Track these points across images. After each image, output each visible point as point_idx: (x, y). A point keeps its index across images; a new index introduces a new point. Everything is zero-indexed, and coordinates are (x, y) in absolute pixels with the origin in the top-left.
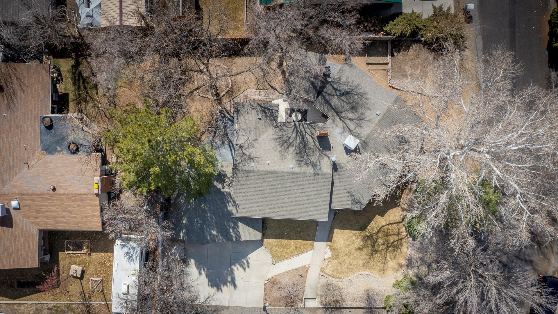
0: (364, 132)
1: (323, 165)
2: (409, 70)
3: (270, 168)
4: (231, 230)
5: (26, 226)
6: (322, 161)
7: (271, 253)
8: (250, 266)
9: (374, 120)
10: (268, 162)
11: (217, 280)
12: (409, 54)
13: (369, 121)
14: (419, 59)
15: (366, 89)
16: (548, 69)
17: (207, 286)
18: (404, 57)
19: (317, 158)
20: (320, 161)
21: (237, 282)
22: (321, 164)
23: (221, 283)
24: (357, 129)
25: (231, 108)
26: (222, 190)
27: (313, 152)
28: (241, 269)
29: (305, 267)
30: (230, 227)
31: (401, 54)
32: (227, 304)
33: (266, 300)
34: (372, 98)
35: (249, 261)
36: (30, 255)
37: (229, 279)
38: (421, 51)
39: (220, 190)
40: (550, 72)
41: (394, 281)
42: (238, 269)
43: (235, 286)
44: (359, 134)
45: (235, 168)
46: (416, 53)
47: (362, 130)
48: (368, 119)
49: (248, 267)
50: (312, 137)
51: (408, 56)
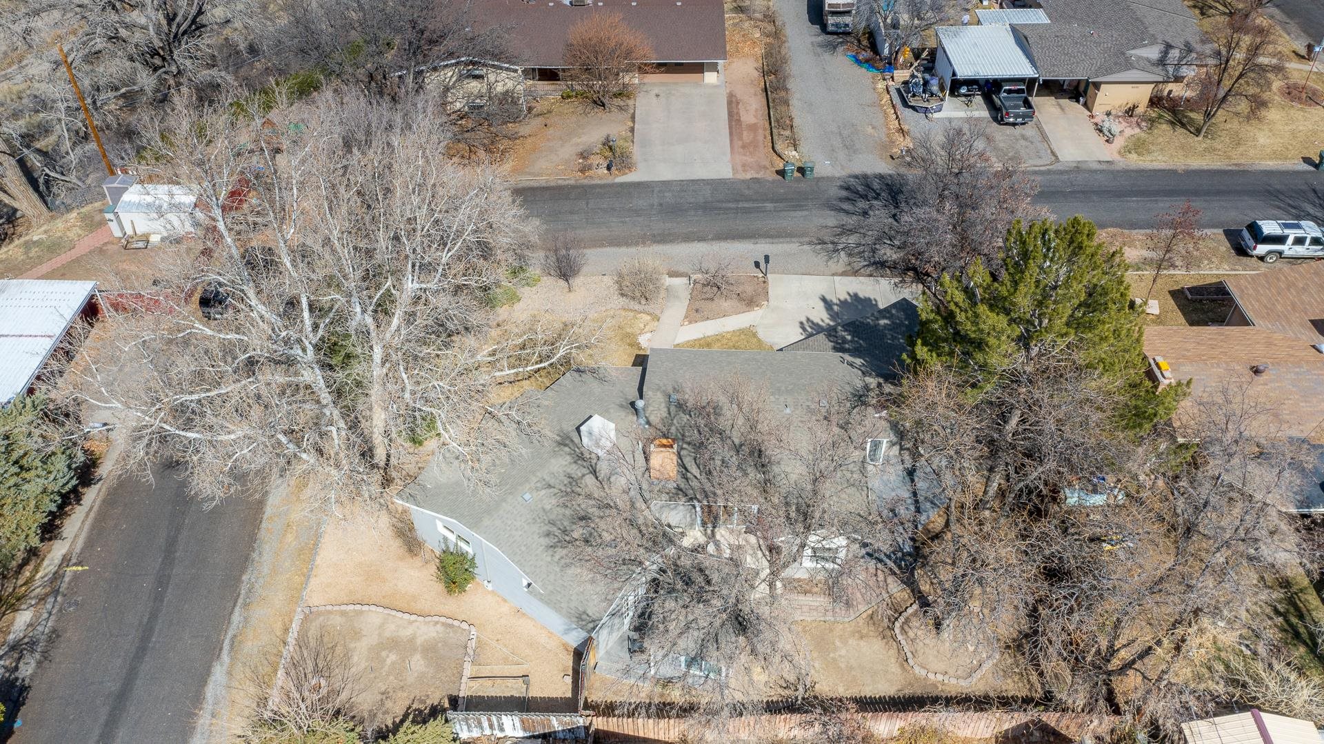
0: (564, 463)
1: (663, 405)
2: (418, 663)
3: (782, 399)
4: (849, 338)
5: (1283, 326)
6: (665, 415)
7: (759, 340)
8: (798, 325)
9: (539, 485)
10: (788, 411)
11: (860, 307)
12: (407, 703)
13: (550, 486)
14: (383, 689)
15: (549, 559)
16: (35, 684)
17: (878, 299)
18: (424, 693)
19: (675, 421)
20: (669, 413)
21: (822, 304)
22: (666, 409)
23: (852, 303)
24: (580, 475)
25: (886, 581)
26: (881, 380)
27: (683, 435)
28: (817, 320)
29: (690, 322)
30: (851, 341)
31: (429, 702)
32: (837, 278)
33: (764, 282)
34: (536, 537)
35: (801, 331)
36: (1251, 292)
37: (836, 308)
38: (370, 711)
39: (886, 380)
40: (32, 677)
41: (518, 306)
42: (823, 321)
43: (824, 299)
44: (575, 462)
45: (861, 396)
46: (389, 704)
47: (569, 470)
48: (552, 490)
49: (801, 323)
50: (686, 469)
51: (412, 697)
